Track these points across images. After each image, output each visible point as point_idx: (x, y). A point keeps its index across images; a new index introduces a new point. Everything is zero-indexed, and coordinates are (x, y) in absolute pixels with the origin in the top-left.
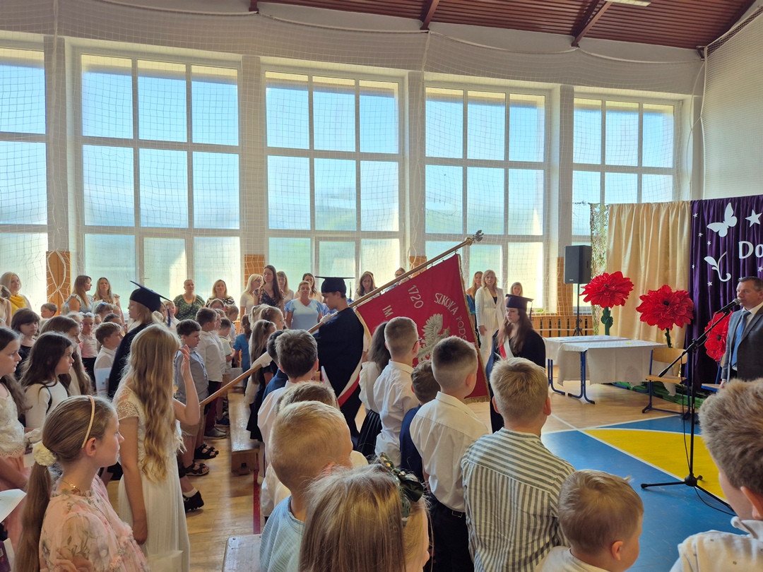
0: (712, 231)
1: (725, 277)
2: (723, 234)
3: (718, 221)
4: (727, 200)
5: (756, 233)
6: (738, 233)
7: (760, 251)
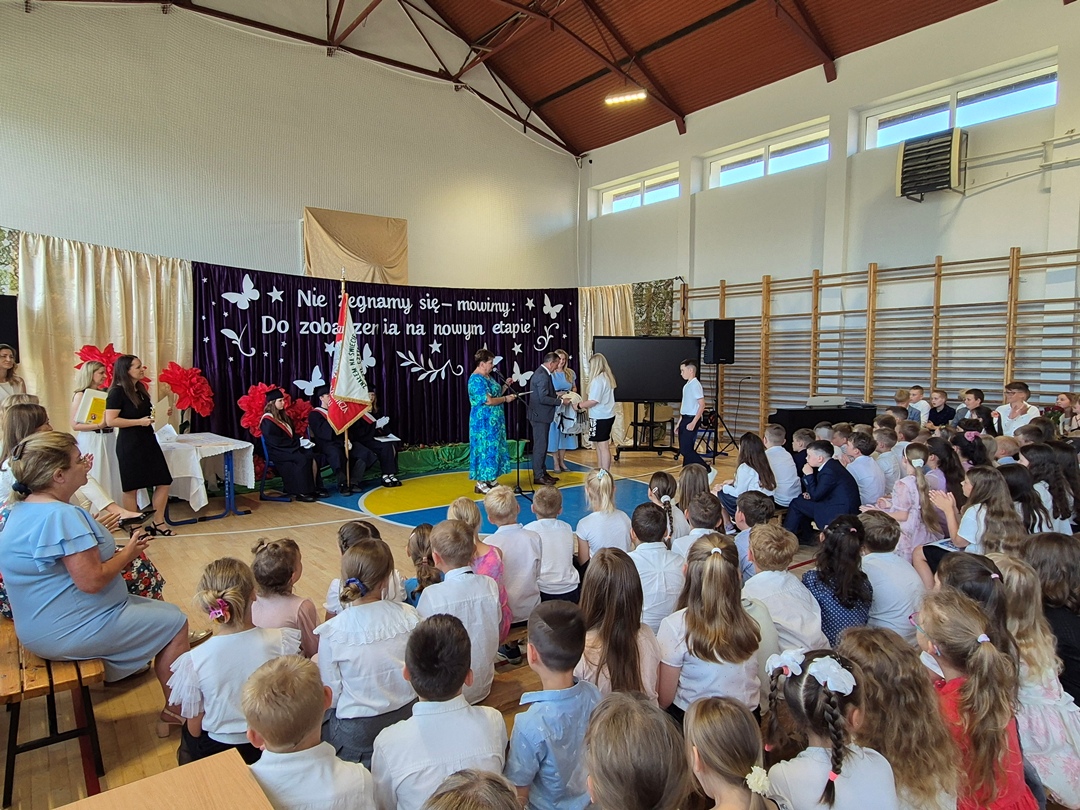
0: (227, 301)
1: (249, 352)
2: (244, 305)
3: (234, 291)
4: (245, 271)
5: (277, 311)
6: (260, 307)
7: (282, 327)
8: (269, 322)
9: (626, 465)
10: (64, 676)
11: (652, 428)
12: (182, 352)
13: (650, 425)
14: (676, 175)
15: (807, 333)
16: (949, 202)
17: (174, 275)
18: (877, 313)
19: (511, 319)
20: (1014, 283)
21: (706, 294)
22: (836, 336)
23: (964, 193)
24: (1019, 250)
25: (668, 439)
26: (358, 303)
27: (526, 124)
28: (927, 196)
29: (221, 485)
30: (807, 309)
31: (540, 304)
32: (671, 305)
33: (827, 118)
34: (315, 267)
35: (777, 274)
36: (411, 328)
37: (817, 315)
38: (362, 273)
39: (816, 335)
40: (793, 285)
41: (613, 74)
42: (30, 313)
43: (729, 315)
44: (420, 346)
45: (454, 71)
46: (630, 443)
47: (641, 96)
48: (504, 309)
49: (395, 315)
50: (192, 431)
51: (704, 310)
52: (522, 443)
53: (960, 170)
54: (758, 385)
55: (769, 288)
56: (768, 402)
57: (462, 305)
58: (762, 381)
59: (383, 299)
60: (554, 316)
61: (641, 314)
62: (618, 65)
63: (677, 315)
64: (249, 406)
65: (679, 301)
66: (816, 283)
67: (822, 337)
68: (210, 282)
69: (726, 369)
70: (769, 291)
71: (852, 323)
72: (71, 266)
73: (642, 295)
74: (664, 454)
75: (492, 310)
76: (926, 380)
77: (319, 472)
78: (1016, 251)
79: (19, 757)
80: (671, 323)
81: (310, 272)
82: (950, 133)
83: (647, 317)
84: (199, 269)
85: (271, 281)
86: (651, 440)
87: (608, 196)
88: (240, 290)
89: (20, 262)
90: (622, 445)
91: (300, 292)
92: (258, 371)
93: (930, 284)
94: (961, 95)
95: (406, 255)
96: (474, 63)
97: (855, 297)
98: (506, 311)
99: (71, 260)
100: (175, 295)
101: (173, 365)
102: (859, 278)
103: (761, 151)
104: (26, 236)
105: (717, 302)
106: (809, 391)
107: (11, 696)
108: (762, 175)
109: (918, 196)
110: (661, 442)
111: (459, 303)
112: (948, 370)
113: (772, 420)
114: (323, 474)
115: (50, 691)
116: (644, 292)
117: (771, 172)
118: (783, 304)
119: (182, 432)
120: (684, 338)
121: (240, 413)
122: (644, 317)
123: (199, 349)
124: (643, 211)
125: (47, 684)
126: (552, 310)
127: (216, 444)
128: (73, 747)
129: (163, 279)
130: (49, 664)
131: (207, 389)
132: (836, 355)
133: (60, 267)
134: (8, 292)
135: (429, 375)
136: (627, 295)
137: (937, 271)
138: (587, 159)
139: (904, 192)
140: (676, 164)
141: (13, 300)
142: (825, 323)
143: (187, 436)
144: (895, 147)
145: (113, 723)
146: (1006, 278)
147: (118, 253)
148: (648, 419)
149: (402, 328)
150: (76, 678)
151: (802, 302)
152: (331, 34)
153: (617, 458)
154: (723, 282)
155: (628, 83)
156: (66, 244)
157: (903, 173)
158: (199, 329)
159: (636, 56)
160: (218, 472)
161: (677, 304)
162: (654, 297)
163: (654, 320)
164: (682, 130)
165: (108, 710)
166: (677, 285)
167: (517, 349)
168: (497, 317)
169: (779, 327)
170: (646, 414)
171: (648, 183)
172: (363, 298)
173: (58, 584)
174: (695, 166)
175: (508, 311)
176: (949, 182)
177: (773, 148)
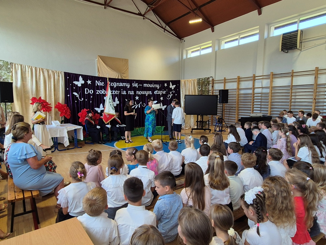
1: (81, 99)
5: (90, 87)
6: (84, 86)
7: (91, 92)
8: (87, 90)
9: (194, 134)
10: (27, 195)
11: (202, 123)
12: (61, 99)
13: (202, 122)
14: (211, 45)
15: (251, 94)
16: (296, 53)
17: (59, 76)
18: (273, 88)
19: (160, 90)
20: (316, 78)
21: (219, 82)
22: (260, 95)
23: (301, 50)
24: (318, 68)
25: (207, 126)
26: (114, 85)
27: (165, 29)
28: (289, 51)
29: (73, 139)
30: (251, 86)
31: (169, 85)
32: (209, 85)
33: (258, 27)
34: (101, 73)
35: (242, 76)
36: (130, 92)
37: (254, 88)
38: (115, 75)
39: (254, 94)
40: (247, 79)
41: (192, 14)
42: (16, 87)
43: (226, 88)
44: (132, 97)
45: (143, 13)
46: (196, 127)
47: (200, 20)
48: (158, 86)
49: (125, 88)
50: (65, 123)
51: (219, 87)
52: (163, 127)
53: (300, 43)
54: (235, 110)
55: (239, 80)
56: (238, 115)
57: (145, 85)
58: (236, 108)
59: (121, 83)
60: (173, 89)
61: (200, 88)
62: (193, 11)
63: (210, 88)
64: (82, 116)
65: (211, 84)
66: (254, 78)
67: (256, 95)
68: (70, 78)
69: (226, 105)
70: (239, 81)
71: (265, 91)
72: (28, 73)
73: (200, 82)
74: (206, 131)
75: (154, 87)
76: (288, 108)
77: (102, 135)
78: (317, 68)
79: (15, 218)
80: (209, 91)
81: (99, 75)
82: (297, 31)
83: (201, 89)
84: (66, 74)
85: (88, 78)
86: (202, 127)
87: (190, 52)
88: (78, 81)
89: (14, 72)
90: (193, 128)
91: (96, 81)
92: (84, 105)
93: (290, 79)
94: (301, 19)
95: (128, 70)
96: (149, 11)
97: (266, 83)
98: (158, 87)
99: (28, 71)
100: (59, 82)
101: (59, 103)
102: (267, 77)
103: (237, 37)
104: (15, 64)
105: (223, 84)
106: (251, 112)
107: (12, 200)
108: (238, 45)
109: (287, 51)
110: (205, 127)
111: (144, 85)
112: (294, 105)
113: (239, 120)
114: (103, 136)
115: (24, 199)
116: (201, 81)
117: (240, 44)
118: (243, 85)
119: (62, 123)
120: (213, 95)
121: (79, 118)
122: (200, 89)
123: (66, 99)
124: (200, 57)
125: (22, 197)
126: (172, 87)
127: (72, 127)
128: (30, 216)
129: (56, 77)
130: (23, 191)
131: (69, 110)
132: (260, 100)
133: (25, 74)
134: (10, 81)
135: (135, 107)
136: (195, 82)
137: (292, 75)
138: (183, 40)
139: (282, 50)
140: (211, 42)
141: (12, 83)
142: (256, 91)
143: (63, 124)
144: (280, 36)
145: (42, 209)
146: (314, 77)
147: (42, 69)
148: (201, 120)
149: (127, 92)
150: (31, 195)
151: (249, 84)
152: (105, 2)
153: (192, 132)
154: (225, 78)
155: (196, 16)
156: (27, 67)
157: (282, 44)
158: (66, 92)
159: (199, 8)
160: (72, 135)
161: (211, 85)
162: (203, 83)
163: (203, 90)
164: (213, 31)
165: (40, 205)
166: (211, 79)
167: (162, 99)
168: (156, 89)
169: (242, 92)
170: (201, 118)
171: (202, 47)
172: (115, 83)
173: (25, 167)
174: (217, 42)
175: (159, 87)
176: (296, 47)
177: (241, 36)
